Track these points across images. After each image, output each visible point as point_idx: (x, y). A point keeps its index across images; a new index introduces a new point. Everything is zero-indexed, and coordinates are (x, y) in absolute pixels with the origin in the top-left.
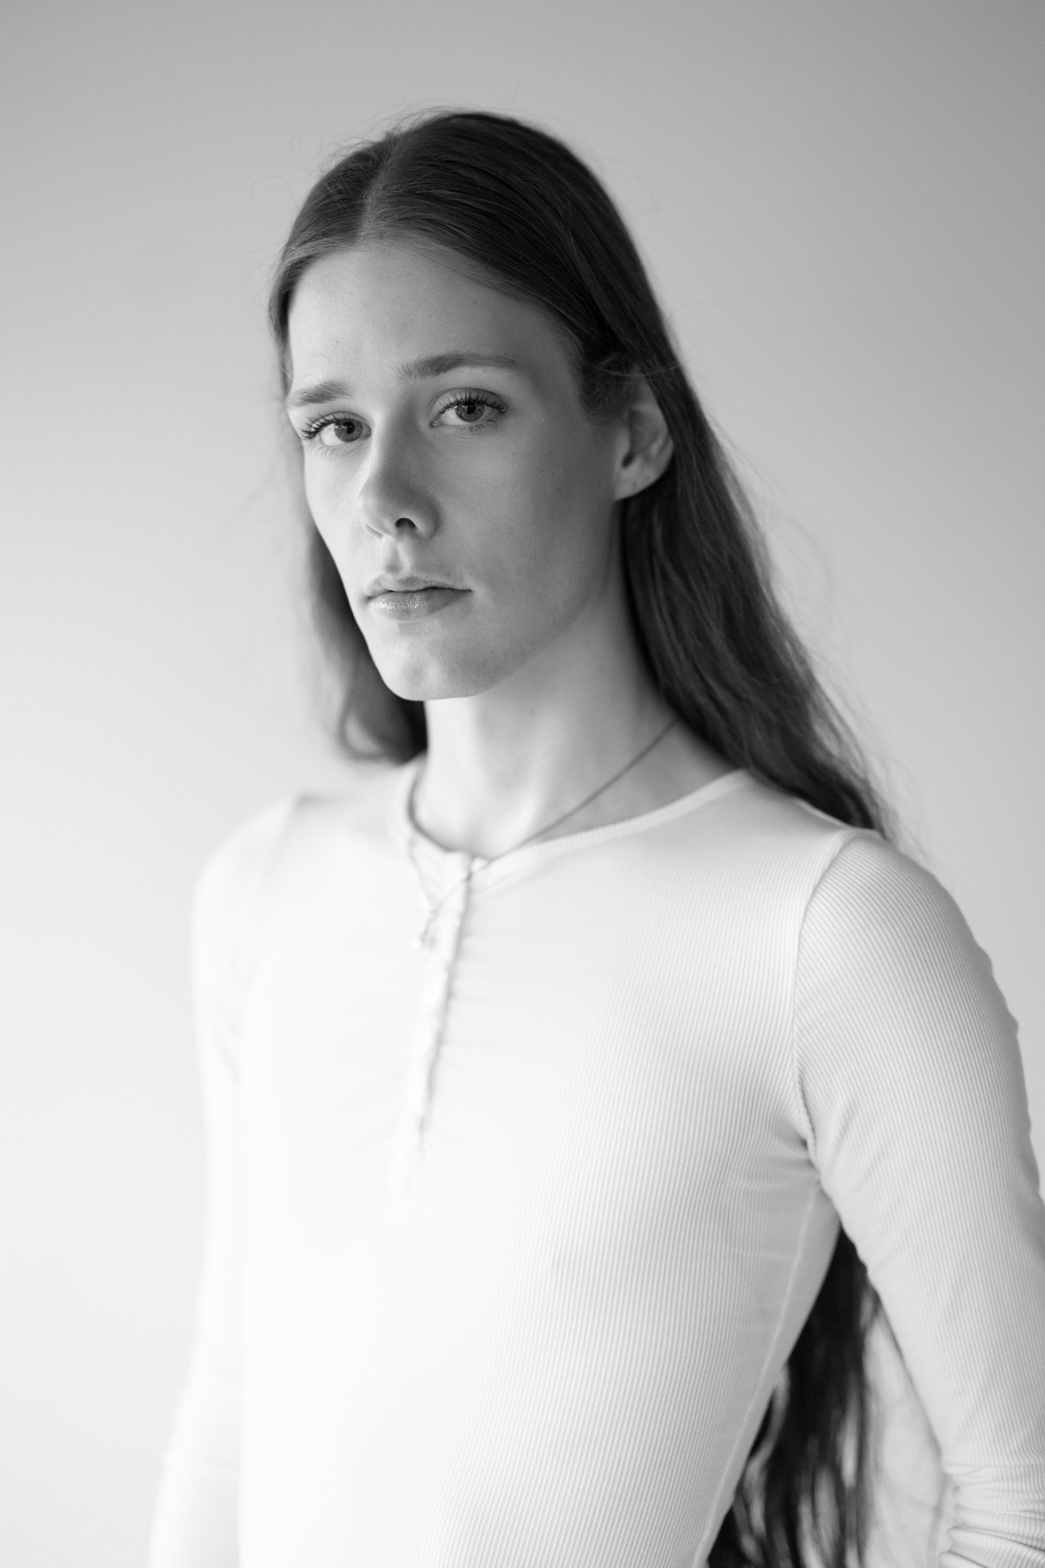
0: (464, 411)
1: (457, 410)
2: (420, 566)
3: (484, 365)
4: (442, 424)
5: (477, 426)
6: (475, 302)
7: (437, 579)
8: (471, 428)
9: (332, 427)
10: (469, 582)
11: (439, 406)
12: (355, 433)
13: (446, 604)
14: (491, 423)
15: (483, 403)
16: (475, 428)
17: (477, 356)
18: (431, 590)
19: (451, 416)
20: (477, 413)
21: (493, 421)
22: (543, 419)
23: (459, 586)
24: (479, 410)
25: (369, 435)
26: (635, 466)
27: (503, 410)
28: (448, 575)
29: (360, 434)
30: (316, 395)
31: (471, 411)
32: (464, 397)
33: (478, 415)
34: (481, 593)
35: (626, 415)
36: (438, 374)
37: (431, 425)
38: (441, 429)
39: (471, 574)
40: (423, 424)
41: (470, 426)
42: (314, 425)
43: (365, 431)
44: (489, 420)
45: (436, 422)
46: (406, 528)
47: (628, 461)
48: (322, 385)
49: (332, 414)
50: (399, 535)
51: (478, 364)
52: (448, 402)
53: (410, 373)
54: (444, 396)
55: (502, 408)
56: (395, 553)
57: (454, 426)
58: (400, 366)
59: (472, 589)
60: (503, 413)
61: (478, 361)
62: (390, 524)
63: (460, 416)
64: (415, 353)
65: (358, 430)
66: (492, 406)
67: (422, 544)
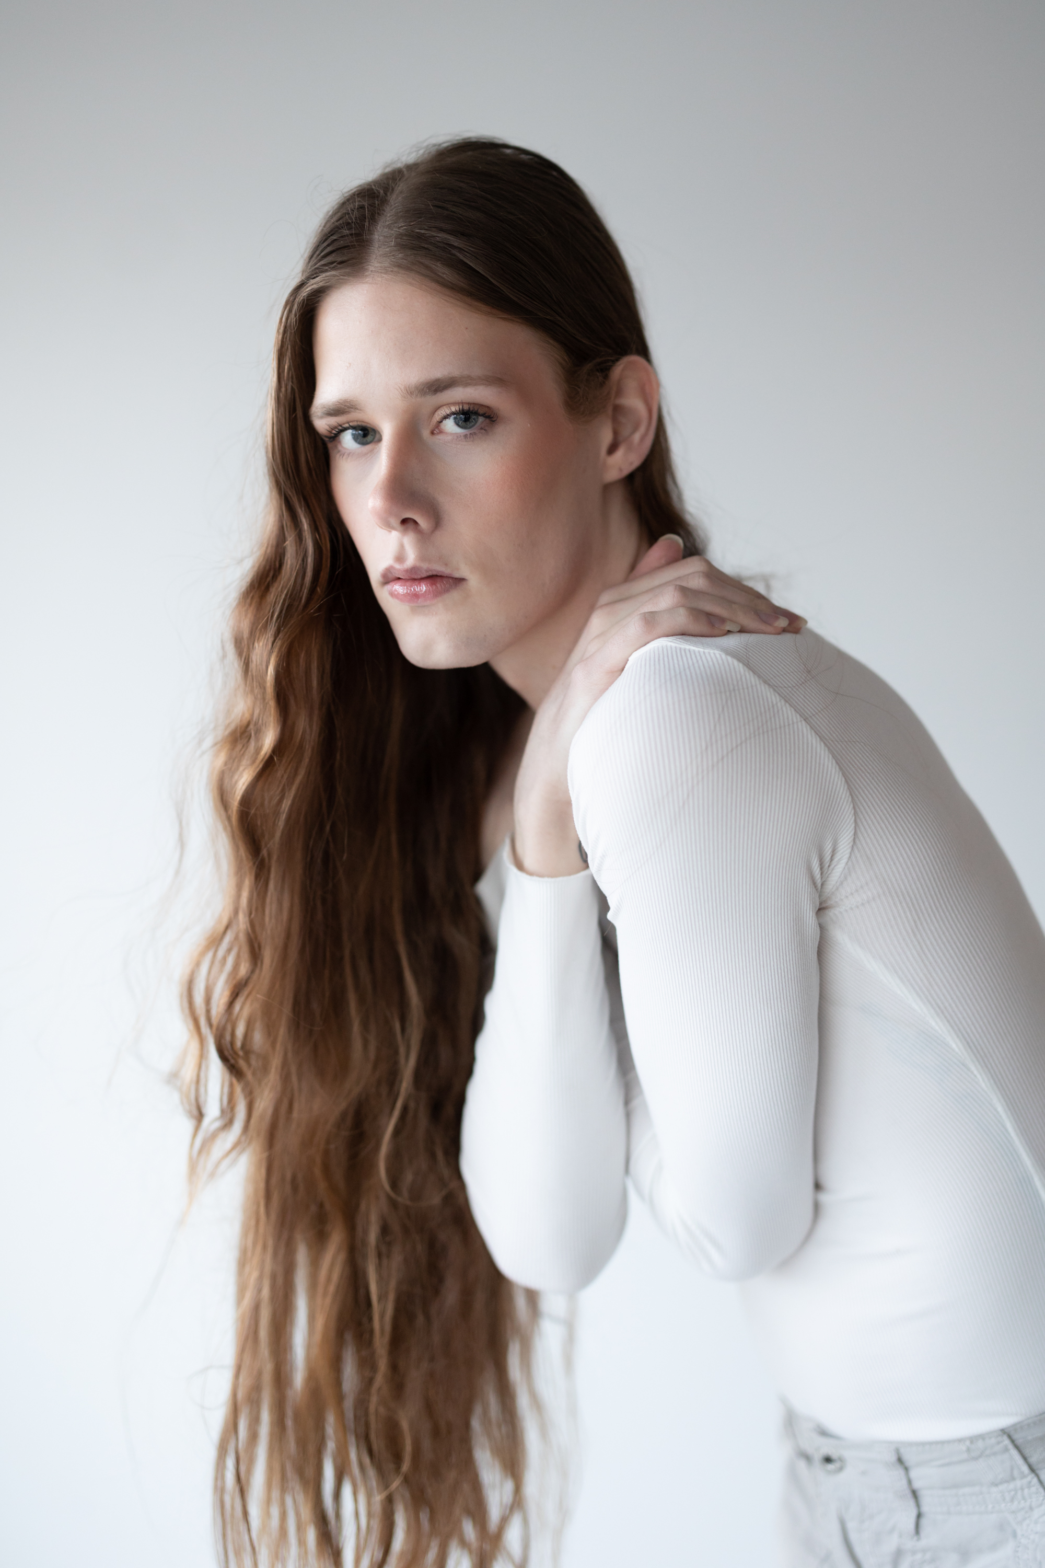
0: (461, 420)
1: (455, 418)
2: (422, 557)
3: (476, 385)
4: (441, 432)
5: (471, 434)
6: (467, 328)
7: (438, 568)
8: (466, 436)
9: (350, 432)
10: (464, 571)
11: (437, 417)
12: (369, 438)
13: (447, 591)
14: (483, 431)
15: (476, 414)
16: (469, 436)
17: (469, 377)
18: (433, 578)
19: (450, 425)
20: (472, 422)
21: (485, 430)
22: (529, 425)
23: (457, 575)
24: (474, 419)
25: (380, 440)
26: (619, 454)
27: (493, 419)
28: (446, 565)
29: (374, 439)
30: (333, 410)
31: (467, 420)
32: (458, 409)
33: (473, 424)
34: (474, 581)
35: (610, 410)
36: (435, 394)
37: (432, 433)
38: (440, 437)
39: (466, 564)
40: (426, 433)
41: (465, 434)
42: (334, 432)
43: (377, 436)
44: (482, 429)
45: (436, 430)
46: (411, 525)
47: (612, 449)
48: (338, 402)
49: (348, 423)
50: (405, 532)
51: (470, 385)
52: (444, 414)
53: (411, 393)
54: (442, 408)
55: (492, 418)
56: (402, 547)
57: (451, 434)
58: (402, 388)
59: (466, 578)
60: (494, 421)
61: (470, 381)
62: (395, 522)
63: (458, 425)
64: (416, 375)
65: (372, 435)
66: (483, 415)
67: (424, 538)
